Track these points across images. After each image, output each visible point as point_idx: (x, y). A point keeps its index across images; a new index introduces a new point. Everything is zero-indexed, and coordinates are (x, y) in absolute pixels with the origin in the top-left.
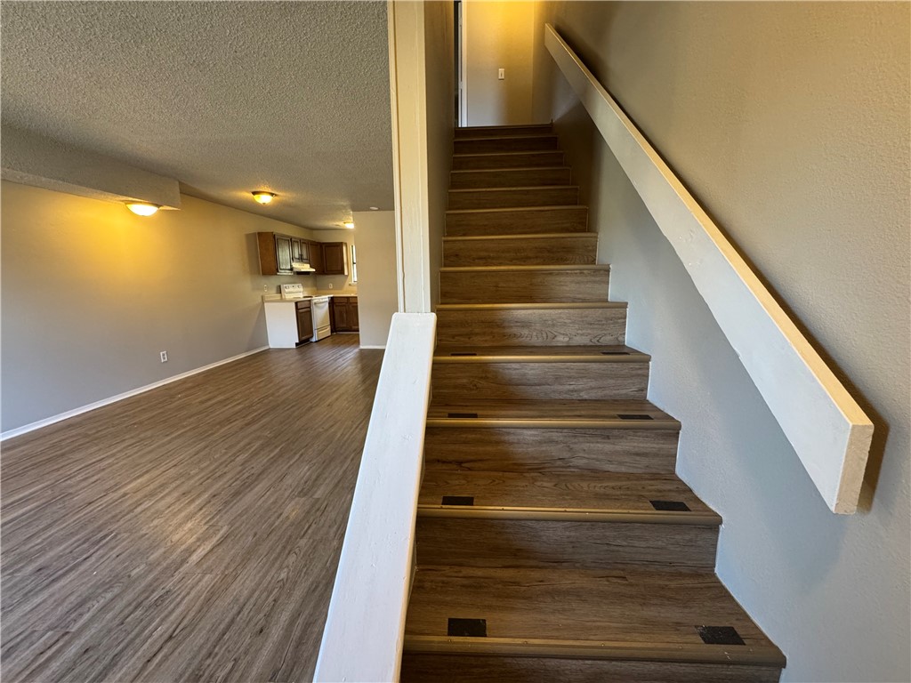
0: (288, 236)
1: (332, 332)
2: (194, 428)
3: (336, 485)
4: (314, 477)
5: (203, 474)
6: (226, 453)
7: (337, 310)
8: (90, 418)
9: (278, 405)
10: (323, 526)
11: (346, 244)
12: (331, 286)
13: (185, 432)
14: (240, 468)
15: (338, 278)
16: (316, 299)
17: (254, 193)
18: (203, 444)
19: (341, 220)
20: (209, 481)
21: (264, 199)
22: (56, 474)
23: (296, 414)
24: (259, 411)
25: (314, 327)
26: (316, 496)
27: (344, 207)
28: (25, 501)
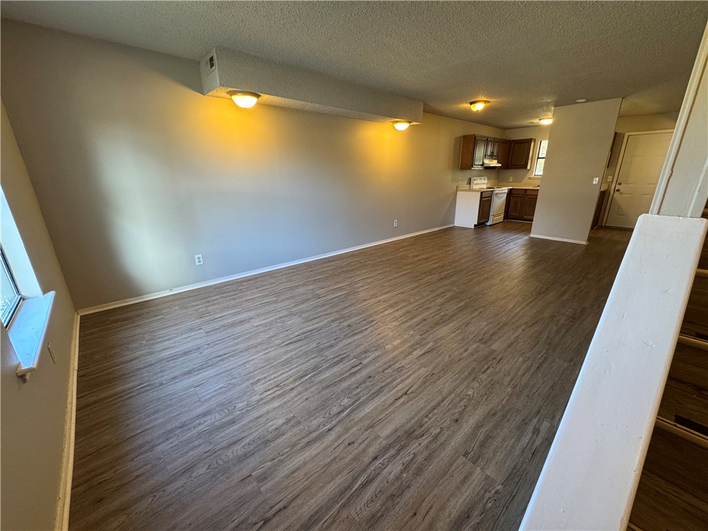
0: (485, 137)
1: (504, 219)
2: (411, 272)
3: (509, 346)
4: (491, 333)
5: (417, 304)
6: (429, 295)
7: (513, 200)
8: (362, 253)
9: (462, 270)
10: (499, 372)
11: (535, 140)
12: (511, 179)
13: (406, 274)
14: (439, 307)
15: (520, 172)
16: (497, 190)
17: (471, 103)
18: (416, 284)
19: (536, 117)
20: (421, 309)
21: (479, 107)
22: (351, 279)
23: (475, 280)
24: (449, 272)
25: (491, 213)
26: (493, 347)
27: (548, 104)
28: (341, 289)
